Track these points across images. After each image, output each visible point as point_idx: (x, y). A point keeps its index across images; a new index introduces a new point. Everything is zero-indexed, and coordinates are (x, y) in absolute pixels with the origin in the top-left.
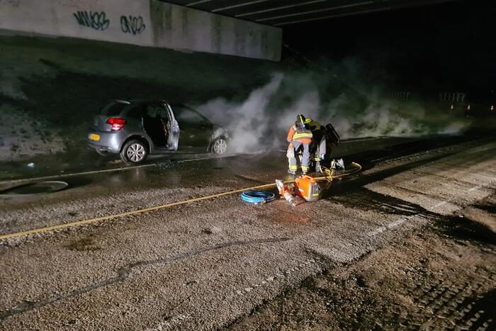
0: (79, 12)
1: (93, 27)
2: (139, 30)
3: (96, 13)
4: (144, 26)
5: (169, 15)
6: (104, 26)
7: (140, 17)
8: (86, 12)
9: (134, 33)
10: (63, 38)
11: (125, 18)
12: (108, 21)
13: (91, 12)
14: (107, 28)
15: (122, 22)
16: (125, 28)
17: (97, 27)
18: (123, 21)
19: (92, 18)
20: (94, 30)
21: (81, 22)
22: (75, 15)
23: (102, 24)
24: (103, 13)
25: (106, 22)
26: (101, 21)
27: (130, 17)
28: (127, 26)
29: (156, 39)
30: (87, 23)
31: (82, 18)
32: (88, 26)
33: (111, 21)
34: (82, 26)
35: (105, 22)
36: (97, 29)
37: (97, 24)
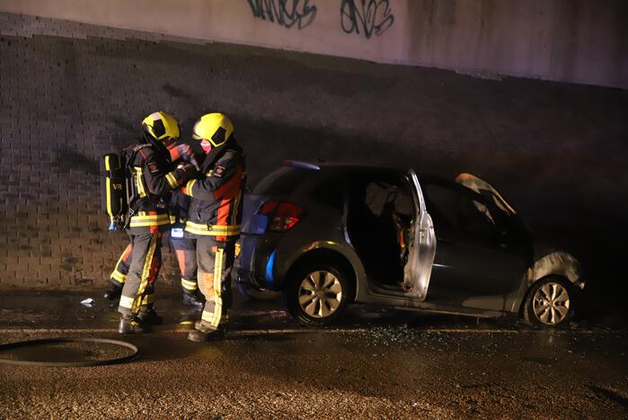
1: (281, 22)
2: (379, 27)
4: (392, 17)
6: (305, 20)
9: (368, 35)
10: (216, 46)
11: (351, 3)
12: (314, 8)
14: (309, 23)
15: (342, 11)
16: (348, 24)
17: (288, 21)
18: (347, 9)
19: (282, 3)
20: (283, 28)
21: (258, 13)
23: (299, 16)
25: (310, 10)
26: (300, 10)
28: (353, 18)
29: (414, 47)
30: (270, 13)
31: (260, 6)
32: (272, 20)
33: (319, 12)
34: (259, 20)
35: (306, 11)
36: (288, 26)
37: (291, 17)
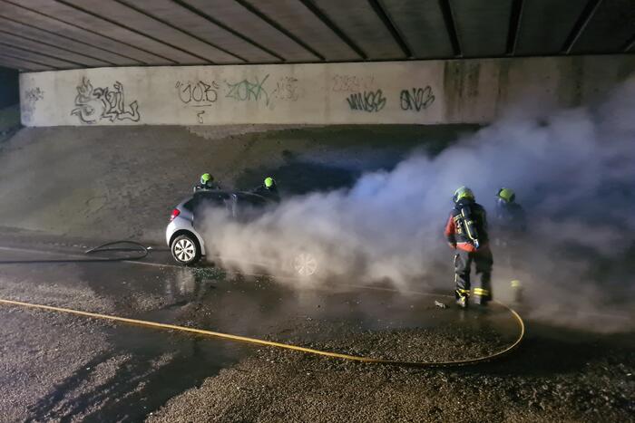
0: (352, 96)
1: (366, 109)
2: (425, 104)
3: (372, 93)
4: (433, 97)
5: (475, 74)
6: (379, 107)
7: (428, 87)
8: (360, 94)
9: (418, 109)
11: (407, 92)
12: (385, 99)
13: (365, 93)
14: (382, 107)
15: (401, 98)
16: (405, 105)
17: (370, 109)
18: (404, 96)
19: (366, 99)
20: (367, 113)
21: (353, 107)
22: (348, 99)
23: (377, 105)
24: (379, 92)
25: (382, 100)
26: (376, 101)
27: (414, 90)
28: (408, 101)
29: (449, 112)
30: (359, 105)
31: (354, 103)
32: (361, 109)
33: (387, 101)
34: (354, 111)
35: (380, 101)
36: (370, 111)
37: (371, 106)
